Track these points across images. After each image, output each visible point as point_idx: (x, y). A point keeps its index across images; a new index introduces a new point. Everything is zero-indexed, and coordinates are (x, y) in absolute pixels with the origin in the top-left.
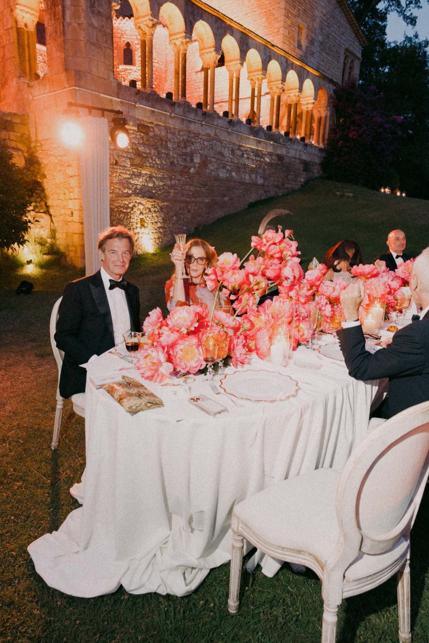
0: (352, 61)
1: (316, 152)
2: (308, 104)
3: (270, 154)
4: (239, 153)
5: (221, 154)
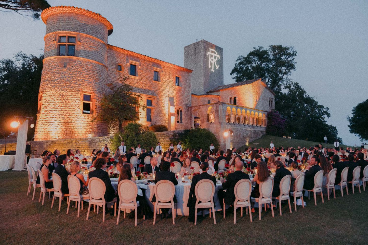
0: (272, 100)
1: (264, 128)
2: (261, 117)
4: (246, 131)
5: (243, 132)
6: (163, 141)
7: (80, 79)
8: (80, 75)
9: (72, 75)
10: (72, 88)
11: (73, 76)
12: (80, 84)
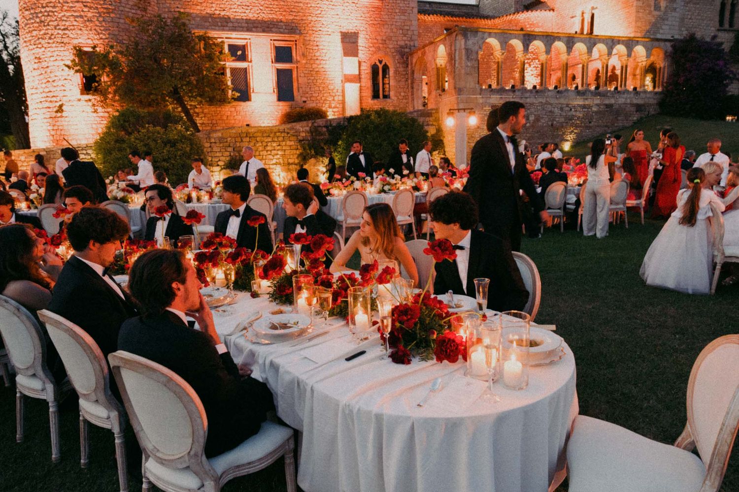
2: (642, 61)
3: (597, 105)
4: (567, 109)
5: (551, 112)
6: (279, 147)
7: (64, 16)
8: (63, 6)
9: (48, 9)
10: (50, 38)
11: (50, 11)
12: (66, 27)
